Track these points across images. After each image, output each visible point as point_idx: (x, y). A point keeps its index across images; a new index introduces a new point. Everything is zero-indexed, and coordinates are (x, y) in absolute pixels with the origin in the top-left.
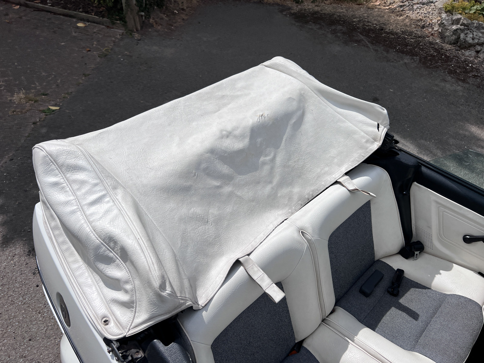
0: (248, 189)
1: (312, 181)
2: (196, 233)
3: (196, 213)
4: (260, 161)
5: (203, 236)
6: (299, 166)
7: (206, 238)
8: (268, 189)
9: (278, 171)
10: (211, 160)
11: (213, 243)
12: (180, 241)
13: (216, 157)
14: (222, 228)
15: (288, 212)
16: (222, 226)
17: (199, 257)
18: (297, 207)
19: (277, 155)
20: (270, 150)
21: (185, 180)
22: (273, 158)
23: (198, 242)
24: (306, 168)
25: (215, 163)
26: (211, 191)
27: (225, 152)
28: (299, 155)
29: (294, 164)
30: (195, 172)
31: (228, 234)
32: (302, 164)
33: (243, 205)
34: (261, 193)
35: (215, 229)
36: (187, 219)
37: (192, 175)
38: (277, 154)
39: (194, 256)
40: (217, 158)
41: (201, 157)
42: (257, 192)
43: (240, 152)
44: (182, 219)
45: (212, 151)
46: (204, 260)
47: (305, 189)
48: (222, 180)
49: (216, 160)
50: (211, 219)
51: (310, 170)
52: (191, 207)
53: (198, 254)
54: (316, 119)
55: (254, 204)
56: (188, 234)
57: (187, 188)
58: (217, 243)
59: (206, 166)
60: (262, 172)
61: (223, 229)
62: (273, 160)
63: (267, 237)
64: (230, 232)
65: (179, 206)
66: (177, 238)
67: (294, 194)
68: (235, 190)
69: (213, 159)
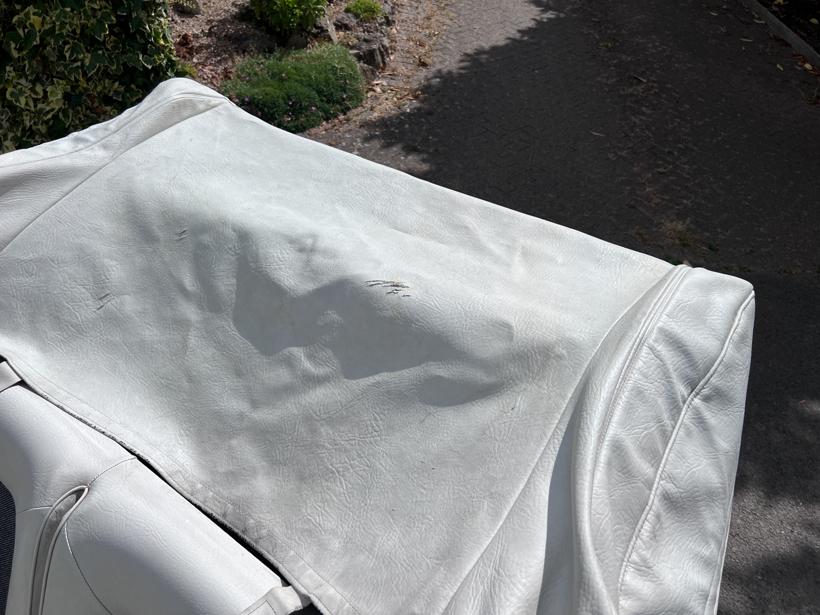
0: (214, 357)
1: (297, 519)
2: (66, 285)
3: (108, 270)
4: (291, 349)
5: (64, 299)
6: (326, 460)
7: (64, 306)
8: (235, 405)
9: (290, 408)
10: (225, 244)
11: (61, 324)
12: (33, 258)
13: (238, 252)
14: (101, 335)
15: (192, 482)
16: (107, 334)
17: (21, 304)
18: (215, 505)
19: (328, 384)
20: (329, 358)
21: (163, 224)
22: (313, 376)
23: (49, 293)
24: (329, 484)
25: (226, 256)
26: (168, 280)
27: (256, 260)
28: (359, 445)
29: (326, 444)
30: (186, 232)
31: (95, 350)
32: (336, 466)
33: (172, 360)
34: (217, 391)
35: (94, 319)
36: (88, 259)
37: (179, 231)
38: (333, 382)
39: (18, 292)
40: (236, 254)
41: (221, 224)
42: (216, 381)
43: (275, 289)
44: (82, 250)
45: (244, 237)
46: (21, 318)
47: (271, 509)
48: (202, 289)
49: (233, 256)
50: (111, 304)
51: (328, 497)
52: (119, 260)
53: (28, 301)
54: (488, 432)
55: (185, 384)
56: (55, 268)
57: (151, 234)
58: (65, 333)
59: (206, 243)
60: (266, 369)
61: (102, 337)
62: (310, 380)
63: (80, 420)
64: (101, 354)
65: (110, 239)
66: (36, 252)
67: (249, 484)
68: (197, 328)
69: (230, 249)
